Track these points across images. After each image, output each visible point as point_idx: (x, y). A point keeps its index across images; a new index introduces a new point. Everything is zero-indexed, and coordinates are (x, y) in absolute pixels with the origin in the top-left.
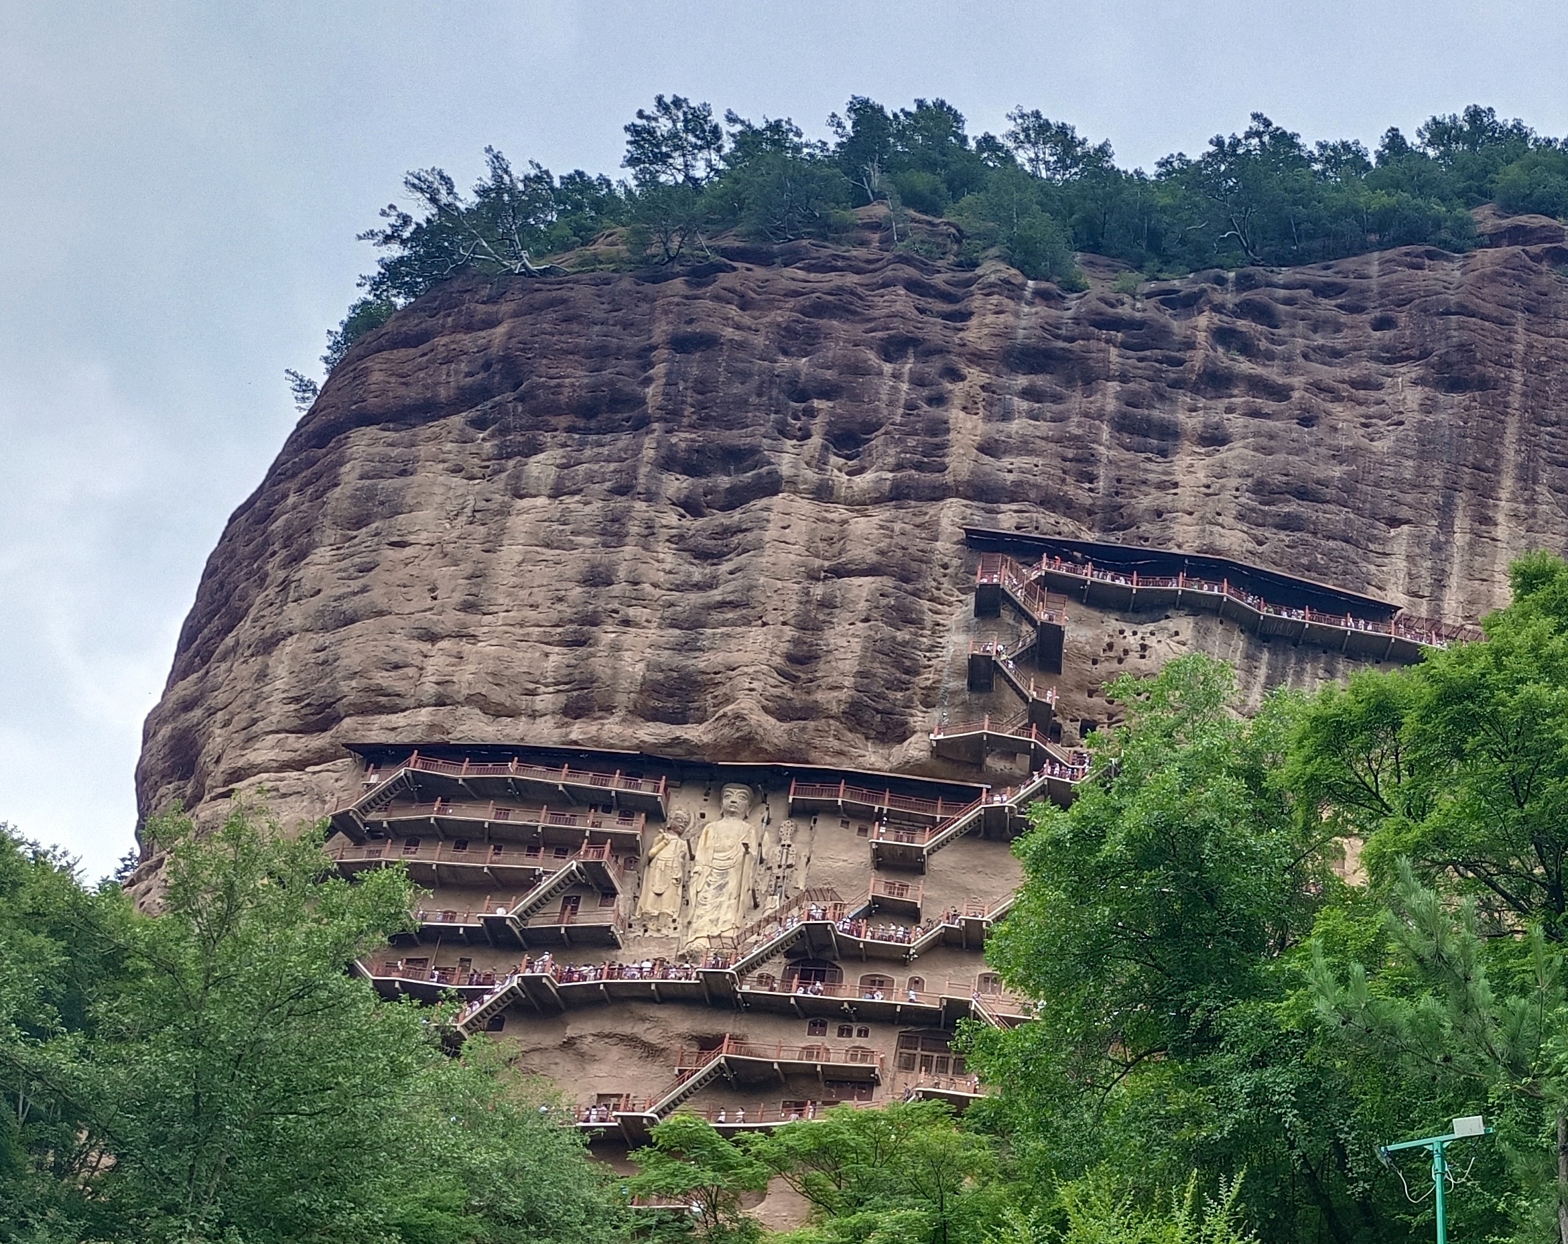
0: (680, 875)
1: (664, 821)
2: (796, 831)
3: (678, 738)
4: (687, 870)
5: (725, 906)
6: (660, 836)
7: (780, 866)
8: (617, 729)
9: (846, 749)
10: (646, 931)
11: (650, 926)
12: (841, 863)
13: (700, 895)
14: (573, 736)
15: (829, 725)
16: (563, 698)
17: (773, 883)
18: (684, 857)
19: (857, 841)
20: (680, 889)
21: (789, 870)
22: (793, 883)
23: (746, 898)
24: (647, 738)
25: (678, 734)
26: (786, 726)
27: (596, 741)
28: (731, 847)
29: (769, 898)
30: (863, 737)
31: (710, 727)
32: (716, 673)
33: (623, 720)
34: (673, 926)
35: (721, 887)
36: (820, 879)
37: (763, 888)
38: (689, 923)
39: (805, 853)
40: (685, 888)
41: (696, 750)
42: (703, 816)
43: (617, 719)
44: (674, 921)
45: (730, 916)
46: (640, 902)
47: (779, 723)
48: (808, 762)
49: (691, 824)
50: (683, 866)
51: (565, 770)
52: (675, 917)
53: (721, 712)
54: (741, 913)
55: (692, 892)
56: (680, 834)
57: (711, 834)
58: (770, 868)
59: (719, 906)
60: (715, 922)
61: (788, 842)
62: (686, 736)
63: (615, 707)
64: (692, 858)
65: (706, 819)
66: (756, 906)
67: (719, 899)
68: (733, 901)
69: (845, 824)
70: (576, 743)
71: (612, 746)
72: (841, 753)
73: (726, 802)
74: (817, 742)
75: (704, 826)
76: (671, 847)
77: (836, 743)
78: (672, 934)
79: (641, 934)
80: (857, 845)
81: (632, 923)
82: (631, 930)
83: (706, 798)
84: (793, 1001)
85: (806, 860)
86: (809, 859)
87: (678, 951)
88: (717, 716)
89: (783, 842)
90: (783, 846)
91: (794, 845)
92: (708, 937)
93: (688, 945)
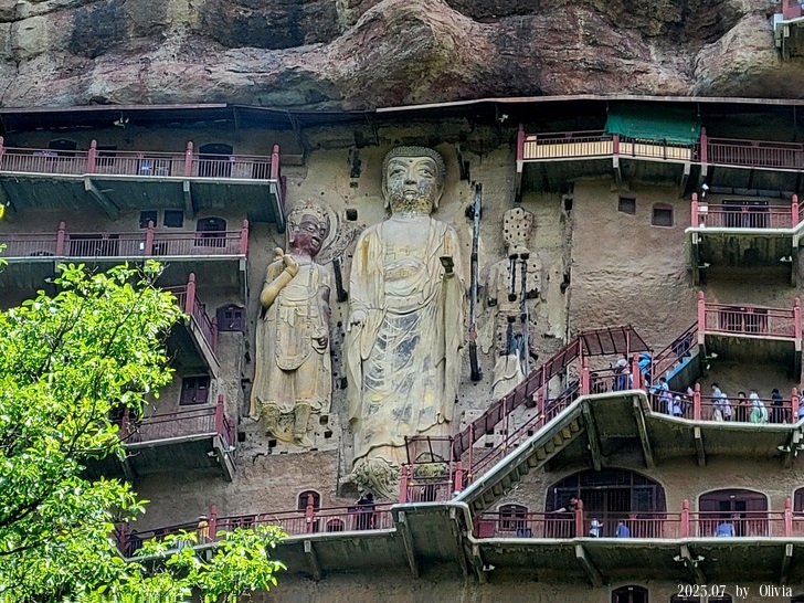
0: (324, 332)
1: (282, 230)
2: (534, 227)
3: (291, 72)
8: (175, 68)
9: (610, 61)
10: (273, 444)
11: (280, 433)
12: (629, 281)
14: (96, 89)
15: (574, 19)
16: (67, 21)
18: (327, 298)
19: (654, 236)
20: (327, 358)
21: (531, 304)
22: (541, 328)
23: (457, 363)
24: (232, 79)
25: (290, 64)
26: (492, 28)
27: (139, 92)
28: (417, 269)
29: (500, 361)
30: (639, 37)
31: (350, 46)
33: (184, 50)
34: (322, 429)
35: (407, 347)
36: (591, 315)
37: (484, 341)
38: (353, 421)
39: (556, 269)
40: (336, 355)
41: (326, 92)
42: (352, 216)
43: (173, 50)
44: (324, 420)
45: (431, 400)
46: (256, 390)
47: (477, 26)
48: (540, 93)
49: (333, 233)
50: (328, 313)
51: (93, 153)
52: (325, 411)
53: (369, 14)
54: (450, 395)
55: (352, 360)
56: (313, 254)
57: (374, 246)
58: (494, 303)
59: (407, 384)
60: (402, 414)
61: (522, 249)
62: (307, 67)
63: (165, 27)
64: (343, 296)
65: (359, 221)
66: (476, 377)
67: (405, 371)
68: (432, 372)
69: (627, 204)
70: (101, 100)
71: (167, 99)
72: (601, 70)
74: (552, 53)
75: (356, 234)
76: (302, 280)
77: (590, 52)
78: (324, 445)
79: (264, 449)
80: (656, 242)
81: (247, 430)
82: (246, 444)
83: (355, 180)
84: (580, 553)
85: (562, 280)
86: (567, 279)
87: (339, 477)
88: (360, 22)
89: (512, 251)
90: (514, 257)
91: (533, 255)
92: (393, 446)
93: (357, 464)
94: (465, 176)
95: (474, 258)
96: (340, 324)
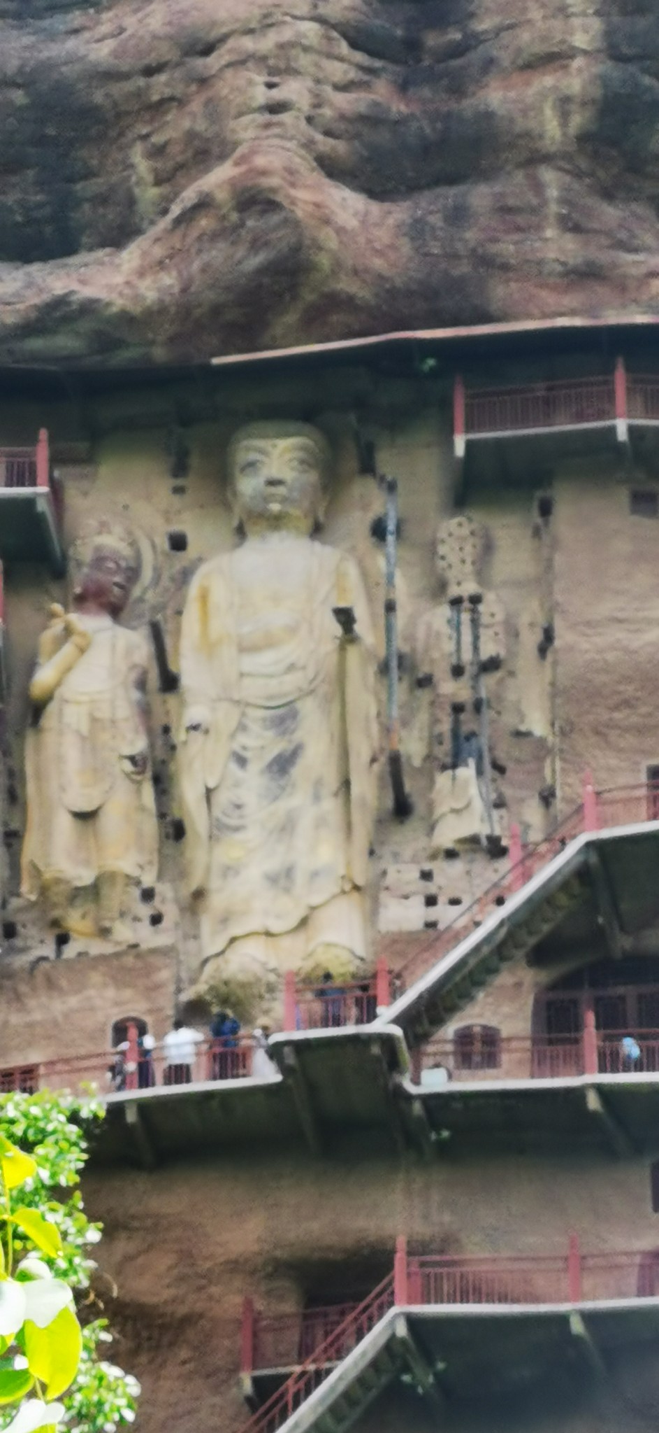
0: (140, 745)
1: (62, 574)
2: (489, 548)
3: (60, 302)
4: (158, 724)
5: (305, 824)
6: (57, 627)
7: (458, 671)
9: (606, 257)
10: (62, 940)
11: (75, 920)
13: (221, 799)
15: (538, 187)
17: (446, 726)
18: (142, 685)
20: (148, 792)
22: (509, 720)
23: (370, 789)
26: (399, 212)
28: (292, 630)
29: (443, 779)
31: (158, 252)
32: (149, 71)
34: (145, 911)
35: (283, 765)
37: (413, 747)
38: (199, 895)
39: (530, 614)
40: (163, 783)
42: (178, 543)
44: (148, 895)
45: (326, 854)
46: (30, 850)
47: (375, 208)
48: (487, 318)
49: (147, 574)
50: (146, 712)
52: (148, 880)
53: (189, 195)
54: (361, 843)
55: (190, 792)
56: (115, 611)
57: (219, 594)
58: (427, 681)
59: (286, 828)
61: (471, 588)
62: (87, 292)
64: (170, 682)
65: (191, 552)
66: (403, 809)
67: (284, 805)
68: (329, 805)
69: (645, 501)
73: (248, 486)
74: (507, 248)
75: (185, 576)
76: (98, 657)
77: (572, 243)
78: (149, 938)
79: (48, 950)
81: (19, 918)
82: (18, 942)
83: (179, 482)
84: (593, 1102)
85: (538, 637)
86: (548, 636)
87: (179, 991)
88: (176, 210)
89: (454, 591)
90: (456, 602)
91: (490, 597)
92: (268, 934)
93: (209, 969)
94: (368, 467)
95: (390, 607)
96: (166, 730)
